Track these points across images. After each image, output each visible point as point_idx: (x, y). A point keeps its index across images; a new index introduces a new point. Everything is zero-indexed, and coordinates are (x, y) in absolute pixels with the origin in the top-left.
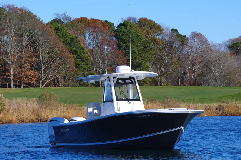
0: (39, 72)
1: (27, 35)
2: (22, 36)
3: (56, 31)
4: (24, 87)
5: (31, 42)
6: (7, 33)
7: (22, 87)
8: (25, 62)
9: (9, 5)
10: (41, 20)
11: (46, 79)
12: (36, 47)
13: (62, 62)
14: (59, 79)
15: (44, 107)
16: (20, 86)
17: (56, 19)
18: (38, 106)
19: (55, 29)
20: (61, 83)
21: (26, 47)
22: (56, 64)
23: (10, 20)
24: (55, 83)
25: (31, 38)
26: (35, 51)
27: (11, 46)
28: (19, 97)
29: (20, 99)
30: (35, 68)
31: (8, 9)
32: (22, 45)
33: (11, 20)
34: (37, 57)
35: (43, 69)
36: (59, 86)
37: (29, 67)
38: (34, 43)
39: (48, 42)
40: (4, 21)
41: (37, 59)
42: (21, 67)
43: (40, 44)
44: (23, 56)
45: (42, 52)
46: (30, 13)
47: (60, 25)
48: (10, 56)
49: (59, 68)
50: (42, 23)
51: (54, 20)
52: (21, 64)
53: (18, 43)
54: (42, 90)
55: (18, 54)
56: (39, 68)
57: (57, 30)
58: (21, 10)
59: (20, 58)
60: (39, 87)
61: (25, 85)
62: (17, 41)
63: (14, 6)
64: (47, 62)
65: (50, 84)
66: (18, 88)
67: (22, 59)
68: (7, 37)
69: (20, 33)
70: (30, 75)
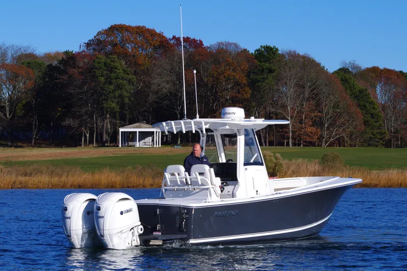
0: (322, 129)
1: (309, 86)
2: (304, 87)
3: (342, 83)
4: (304, 146)
5: (313, 94)
6: (286, 83)
7: (302, 146)
8: (305, 118)
9: (290, 51)
10: (325, 69)
11: (330, 138)
12: (319, 100)
13: (349, 118)
14: (344, 138)
15: (327, 169)
16: (299, 145)
17: (343, 68)
18: (320, 168)
19: (342, 80)
20: (347, 142)
21: (308, 100)
22: (342, 120)
23: (290, 68)
24: (340, 142)
25: (314, 89)
26: (318, 105)
27: (291, 98)
28: (299, 157)
29: (300, 160)
30: (317, 125)
31: (288, 56)
32: (303, 98)
33: (292, 69)
34: (319, 112)
35: (326, 125)
36: (345, 146)
37: (311, 123)
38: (317, 95)
39: (333, 95)
40: (283, 69)
41: (320, 114)
42: (301, 123)
43: (324, 97)
44: (304, 110)
45: (326, 105)
46: (313, 61)
47: (347, 75)
48: (289, 110)
49: (344, 125)
50: (326, 72)
51: (340, 69)
52: (302, 119)
53: (298, 96)
54: (324, 149)
55: (298, 107)
56: (321, 125)
57: (345, 81)
58: (304, 57)
59: (300, 112)
60: (322, 146)
61: (304, 144)
62: (298, 93)
63: (295, 52)
64: (331, 117)
65: (334, 143)
66: (297, 147)
67: (303, 113)
68: (286, 88)
69: (301, 83)
70: (312, 133)
